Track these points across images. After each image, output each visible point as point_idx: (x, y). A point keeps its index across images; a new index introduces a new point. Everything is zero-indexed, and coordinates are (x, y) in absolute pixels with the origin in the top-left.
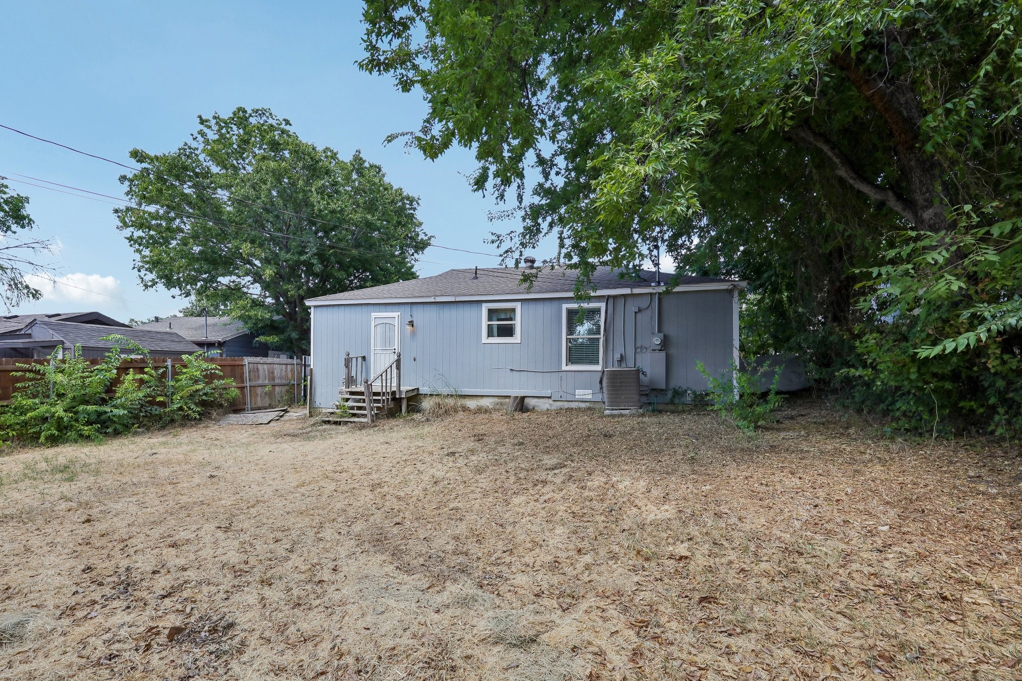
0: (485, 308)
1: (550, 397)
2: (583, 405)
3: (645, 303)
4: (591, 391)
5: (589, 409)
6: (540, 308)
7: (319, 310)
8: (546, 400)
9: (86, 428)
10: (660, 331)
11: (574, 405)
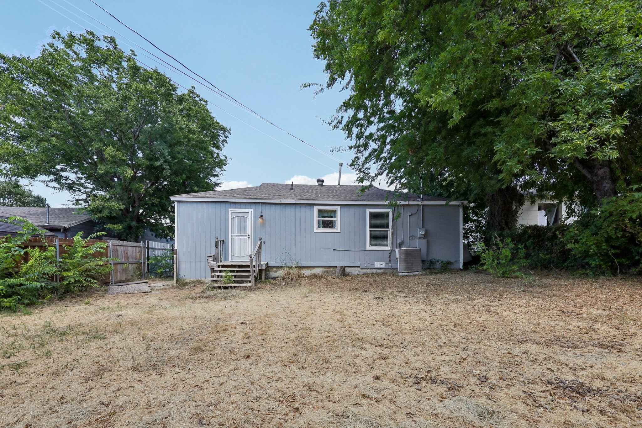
0: (316, 209)
1: (359, 267)
2: (379, 271)
3: (414, 210)
4: (384, 263)
5: (384, 273)
6: (352, 211)
7: (181, 204)
8: (357, 269)
9: (5, 300)
10: (423, 227)
11: (374, 271)
